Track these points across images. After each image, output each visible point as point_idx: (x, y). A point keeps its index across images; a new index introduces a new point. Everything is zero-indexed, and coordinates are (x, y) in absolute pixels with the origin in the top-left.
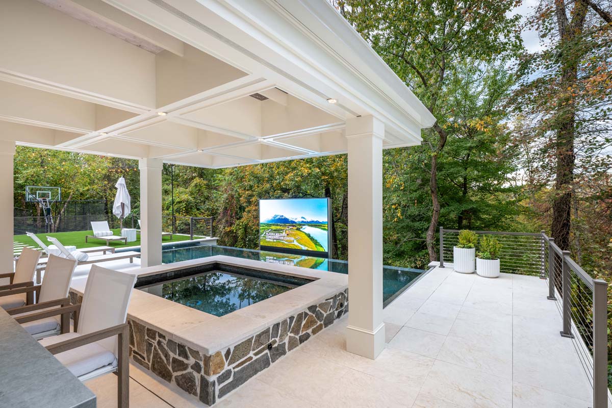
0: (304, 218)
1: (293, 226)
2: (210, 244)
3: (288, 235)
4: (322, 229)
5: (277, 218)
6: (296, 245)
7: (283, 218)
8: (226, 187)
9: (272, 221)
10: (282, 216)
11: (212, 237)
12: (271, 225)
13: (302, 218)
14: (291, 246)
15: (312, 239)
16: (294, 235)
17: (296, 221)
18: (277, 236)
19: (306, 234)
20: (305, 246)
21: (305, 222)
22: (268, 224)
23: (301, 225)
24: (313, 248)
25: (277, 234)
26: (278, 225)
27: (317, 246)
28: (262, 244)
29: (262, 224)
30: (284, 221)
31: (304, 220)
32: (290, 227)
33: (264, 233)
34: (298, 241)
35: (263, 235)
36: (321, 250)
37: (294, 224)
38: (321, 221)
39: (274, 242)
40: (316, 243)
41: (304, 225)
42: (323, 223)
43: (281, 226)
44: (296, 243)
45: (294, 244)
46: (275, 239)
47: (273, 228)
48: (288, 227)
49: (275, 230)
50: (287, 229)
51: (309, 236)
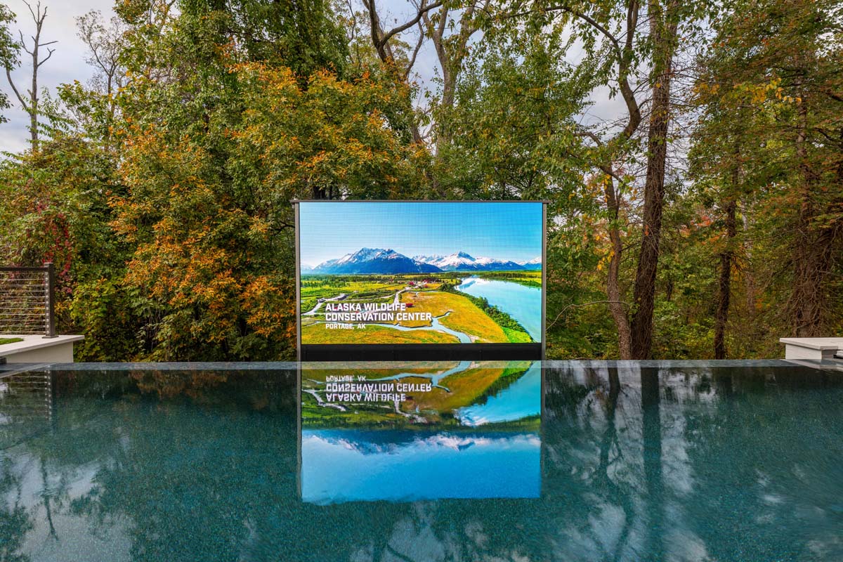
0: (467, 256)
1: (430, 280)
2: (47, 363)
3: (409, 306)
4: (525, 283)
5: (370, 258)
6: (440, 331)
7: (393, 256)
9: (350, 267)
10: (390, 252)
11: (52, 336)
12: (343, 279)
13: (460, 255)
14: (422, 337)
15: (493, 312)
16: (434, 306)
17: (440, 265)
18: (370, 310)
19: (473, 299)
20: (471, 332)
21: (471, 267)
22: (333, 279)
23: (456, 276)
24: (496, 334)
25: (367, 307)
26: (371, 279)
27: (509, 331)
28: (307, 339)
29: (307, 278)
30: (400, 267)
31: (468, 262)
32: (419, 284)
33: (319, 306)
34: (445, 322)
35: (312, 313)
36: (521, 338)
37: (433, 275)
38: (522, 263)
39: (356, 330)
40: (505, 321)
41: (468, 276)
42: (529, 267)
43: (383, 281)
44: (438, 327)
45: (433, 333)
46: (363, 321)
47: (355, 287)
48: (412, 284)
49: (361, 296)
50: (409, 289)
51: (483, 304)
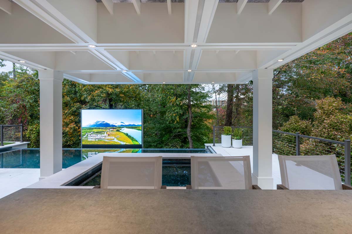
0: (123, 123)
1: (114, 129)
2: (21, 148)
3: (109, 135)
4: (137, 129)
5: (99, 123)
6: (116, 142)
7: (105, 123)
8: (13, 98)
9: (94, 125)
10: (104, 122)
11: (22, 142)
12: (93, 128)
13: (121, 122)
14: (112, 143)
15: (130, 137)
16: (115, 135)
17: (116, 125)
18: (99, 136)
19: (124, 133)
20: (124, 142)
21: (124, 126)
22: (90, 128)
23: (120, 128)
24: (130, 142)
25: (98, 135)
26: (99, 128)
27: (134, 141)
28: (83, 143)
29: (84, 128)
30: (107, 125)
31: (123, 124)
32: (111, 130)
33: (86, 135)
34: (117, 139)
35: (85, 137)
36: (136, 143)
37: (114, 127)
38: (137, 125)
39: (96, 141)
40: (133, 139)
41: (123, 128)
42: (138, 126)
43: (102, 129)
44: (116, 140)
45: (115, 142)
46: (97, 139)
47: (96, 130)
48: (109, 130)
49: (97, 132)
50: (109, 131)
51: (127, 135)
